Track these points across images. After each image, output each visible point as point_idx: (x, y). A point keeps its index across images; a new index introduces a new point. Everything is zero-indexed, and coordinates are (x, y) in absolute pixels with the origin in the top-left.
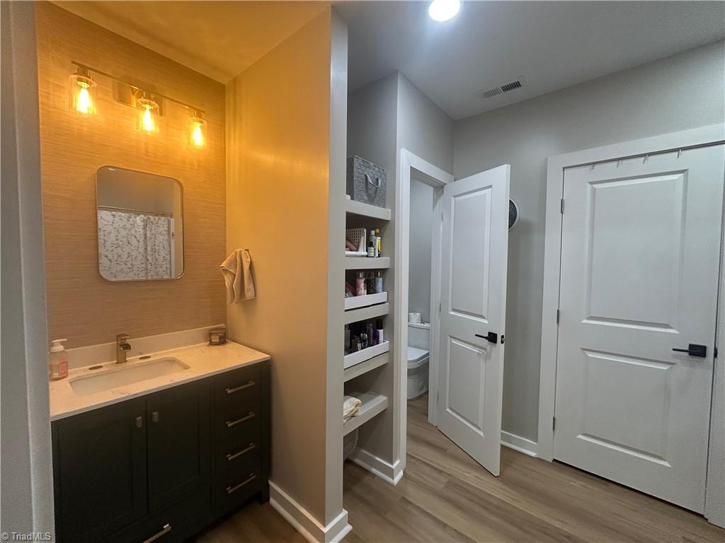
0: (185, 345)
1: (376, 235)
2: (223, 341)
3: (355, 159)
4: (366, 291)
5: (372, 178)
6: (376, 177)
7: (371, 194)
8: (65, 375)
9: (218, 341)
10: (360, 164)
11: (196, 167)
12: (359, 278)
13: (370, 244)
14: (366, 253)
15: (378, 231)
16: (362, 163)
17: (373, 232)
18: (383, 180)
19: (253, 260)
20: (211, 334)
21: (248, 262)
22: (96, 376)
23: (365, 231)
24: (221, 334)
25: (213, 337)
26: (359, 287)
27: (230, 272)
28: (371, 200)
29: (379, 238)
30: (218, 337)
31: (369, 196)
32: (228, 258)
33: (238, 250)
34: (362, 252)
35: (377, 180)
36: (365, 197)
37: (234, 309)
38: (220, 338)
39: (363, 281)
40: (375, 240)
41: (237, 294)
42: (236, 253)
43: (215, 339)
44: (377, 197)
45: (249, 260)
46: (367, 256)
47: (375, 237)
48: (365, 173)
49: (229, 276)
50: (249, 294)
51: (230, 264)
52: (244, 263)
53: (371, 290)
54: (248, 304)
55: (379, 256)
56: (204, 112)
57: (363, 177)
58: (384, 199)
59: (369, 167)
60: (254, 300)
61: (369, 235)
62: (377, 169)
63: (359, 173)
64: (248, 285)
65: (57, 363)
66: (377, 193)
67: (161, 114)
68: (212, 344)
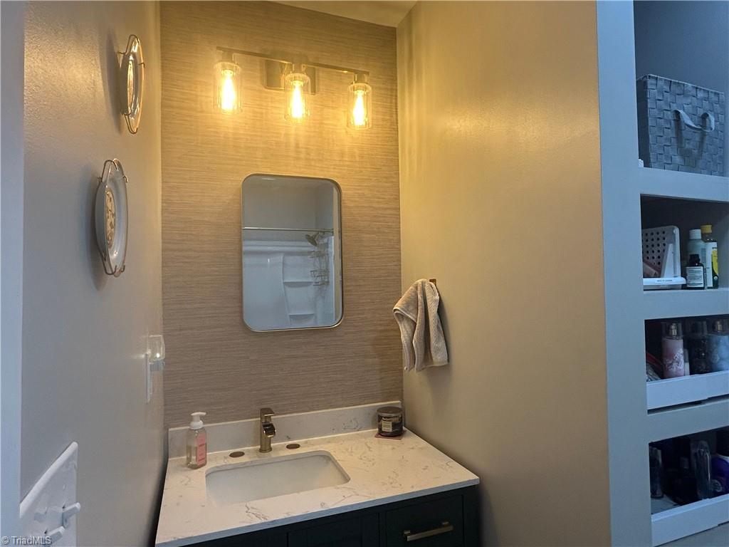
0: (346, 429)
1: (705, 238)
2: (397, 433)
3: (650, 81)
4: (687, 365)
5: (691, 115)
6: (701, 112)
7: (689, 151)
8: (203, 462)
9: (390, 430)
10: (661, 92)
11: (357, 159)
12: (671, 337)
13: (690, 260)
14: (681, 281)
15: (708, 229)
16: (667, 88)
17: (697, 234)
18: (716, 115)
19: (443, 299)
20: (380, 418)
21: (436, 300)
22: (235, 468)
23: (677, 231)
24: (396, 420)
25: (383, 423)
26: (671, 356)
27: (407, 318)
28: (691, 162)
29: (715, 244)
30: (390, 424)
31: (685, 154)
32: (403, 297)
33: (419, 281)
34: (671, 276)
35: (705, 116)
36: (678, 159)
37: (414, 378)
38: (394, 425)
39: (680, 343)
40: (704, 250)
41: (419, 353)
42: (416, 288)
43: (388, 427)
44: (705, 155)
45: (437, 297)
46: (684, 287)
47: (702, 244)
48: (674, 107)
49: (406, 325)
50: (438, 357)
51: (408, 304)
52: (429, 302)
53: (701, 362)
54: (439, 374)
55: (716, 285)
56: (368, 73)
57: (670, 115)
58: (722, 158)
59: (684, 94)
60: (447, 367)
61: (686, 241)
62: (701, 95)
63: (661, 110)
64: (436, 342)
65: (196, 445)
66: (705, 147)
67: (314, 91)
68: (382, 434)
